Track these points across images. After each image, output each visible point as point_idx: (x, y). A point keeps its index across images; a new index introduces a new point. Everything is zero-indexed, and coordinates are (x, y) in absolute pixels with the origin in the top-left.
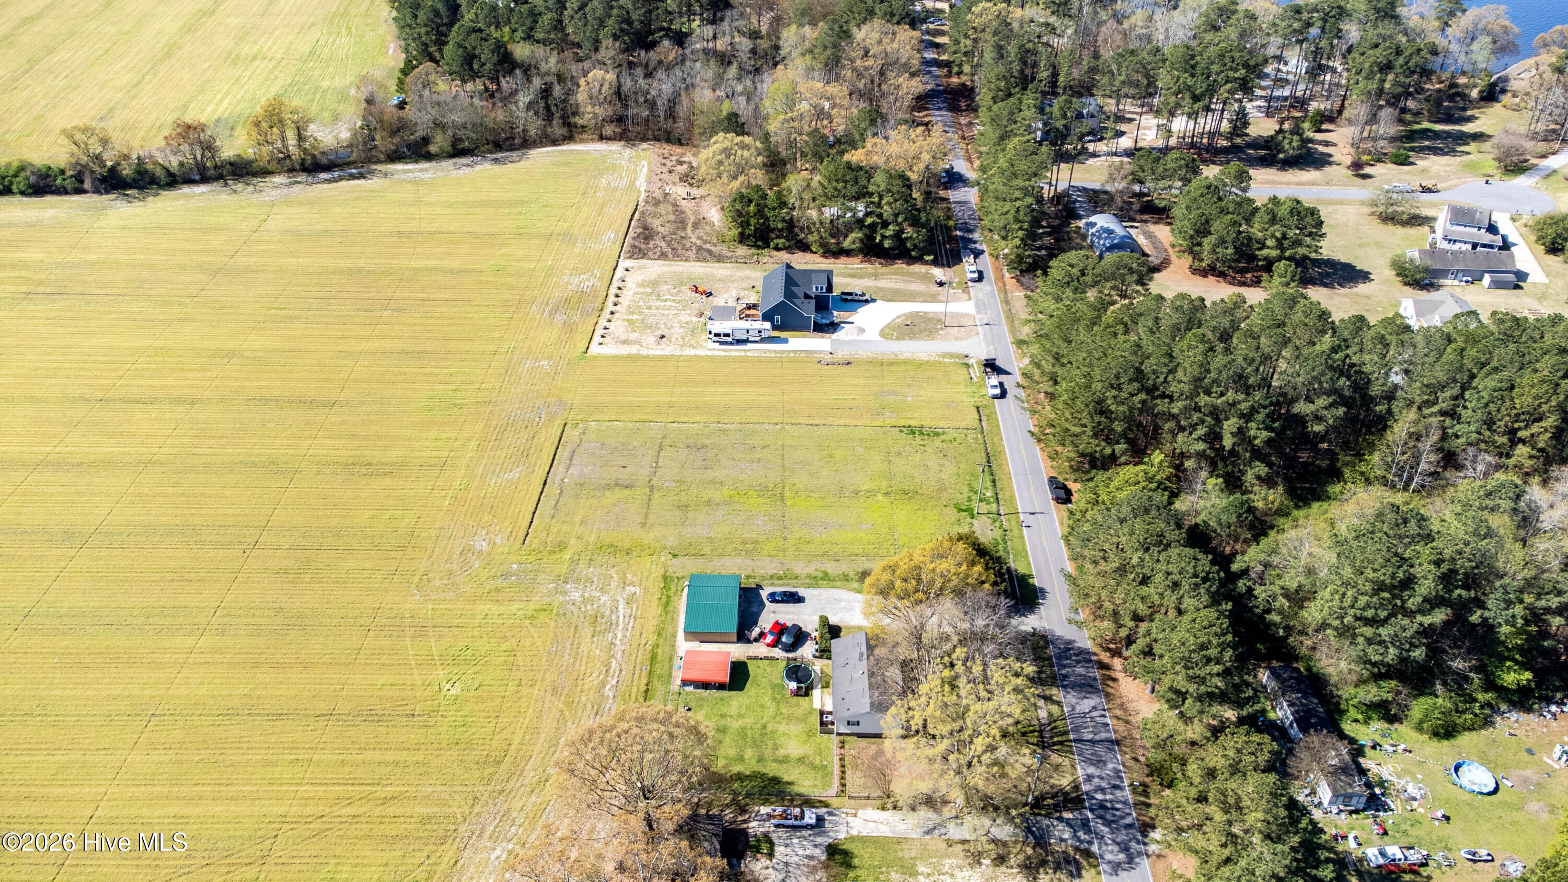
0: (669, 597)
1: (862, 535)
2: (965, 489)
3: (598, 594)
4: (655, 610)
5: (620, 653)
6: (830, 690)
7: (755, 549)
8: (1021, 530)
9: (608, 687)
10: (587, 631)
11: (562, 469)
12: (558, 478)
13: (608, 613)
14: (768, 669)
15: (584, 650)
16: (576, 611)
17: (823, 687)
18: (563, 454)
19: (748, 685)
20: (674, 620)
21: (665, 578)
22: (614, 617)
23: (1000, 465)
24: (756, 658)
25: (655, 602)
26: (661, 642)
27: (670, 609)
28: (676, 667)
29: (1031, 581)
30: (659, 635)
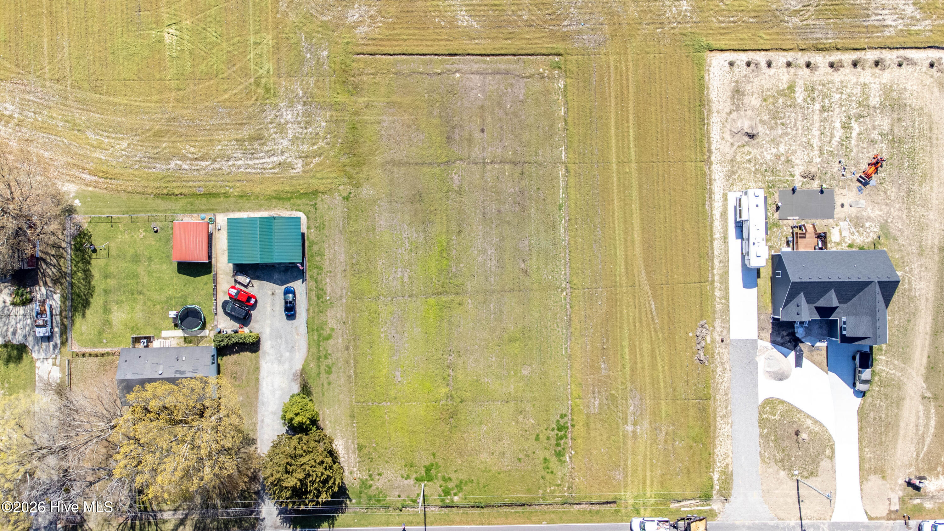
0: (289, 199)
1: (385, 372)
2: (463, 476)
3: (290, 136)
4: (271, 188)
5: (218, 166)
6: (183, 344)
7: (360, 272)
8: (399, 524)
9: (179, 162)
10: (245, 133)
11: (475, 67)
12: (461, 66)
13: (266, 148)
14: (203, 293)
15: (221, 135)
16: (267, 120)
17: (185, 338)
18: (502, 63)
19: (184, 277)
20: (260, 207)
21: (315, 193)
22: (261, 155)
23: (506, 515)
24: (215, 281)
25: (280, 188)
26: (232, 199)
27: (274, 202)
28: (203, 215)
29: (326, 524)
30: (241, 197)
